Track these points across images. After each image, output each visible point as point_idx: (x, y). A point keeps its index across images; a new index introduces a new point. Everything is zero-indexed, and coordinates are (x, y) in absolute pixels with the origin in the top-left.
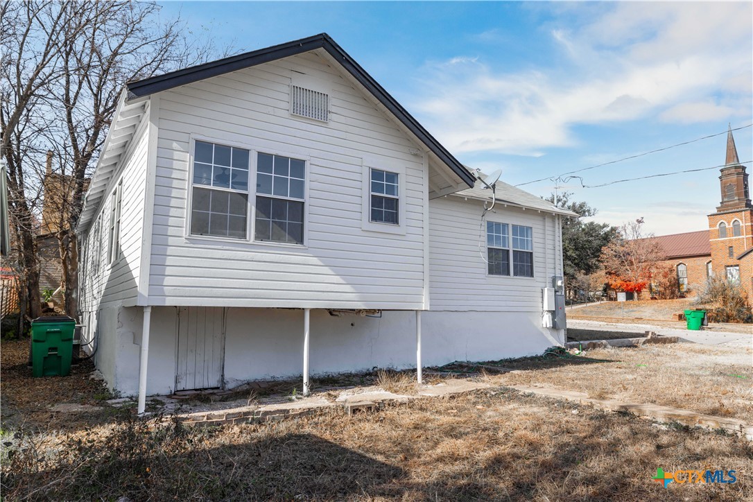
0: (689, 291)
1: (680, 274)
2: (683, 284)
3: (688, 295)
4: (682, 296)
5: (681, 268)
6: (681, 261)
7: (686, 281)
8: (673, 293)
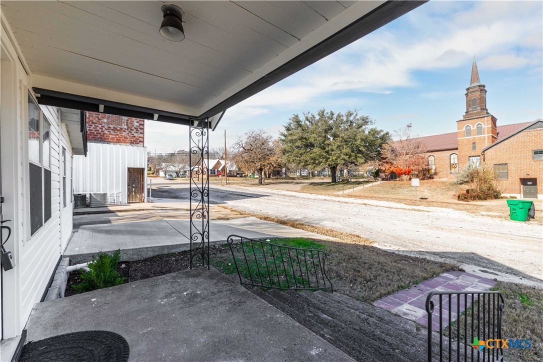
0: (436, 174)
1: (430, 163)
2: (432, 169)
3: (435, 176)
4: (431, 178)
5: (432, 158)
6: (431, 154)
7: (434, 167)
8: (424, 175)
